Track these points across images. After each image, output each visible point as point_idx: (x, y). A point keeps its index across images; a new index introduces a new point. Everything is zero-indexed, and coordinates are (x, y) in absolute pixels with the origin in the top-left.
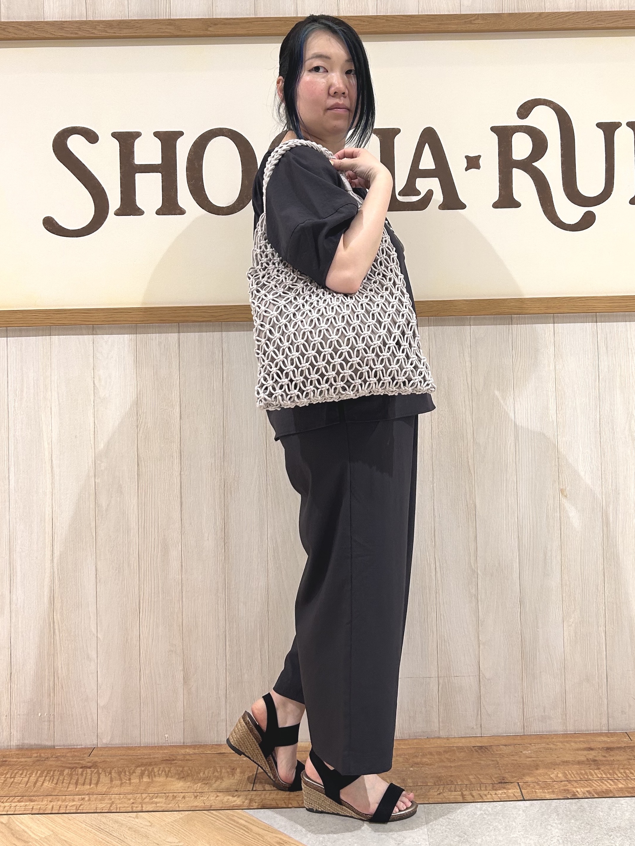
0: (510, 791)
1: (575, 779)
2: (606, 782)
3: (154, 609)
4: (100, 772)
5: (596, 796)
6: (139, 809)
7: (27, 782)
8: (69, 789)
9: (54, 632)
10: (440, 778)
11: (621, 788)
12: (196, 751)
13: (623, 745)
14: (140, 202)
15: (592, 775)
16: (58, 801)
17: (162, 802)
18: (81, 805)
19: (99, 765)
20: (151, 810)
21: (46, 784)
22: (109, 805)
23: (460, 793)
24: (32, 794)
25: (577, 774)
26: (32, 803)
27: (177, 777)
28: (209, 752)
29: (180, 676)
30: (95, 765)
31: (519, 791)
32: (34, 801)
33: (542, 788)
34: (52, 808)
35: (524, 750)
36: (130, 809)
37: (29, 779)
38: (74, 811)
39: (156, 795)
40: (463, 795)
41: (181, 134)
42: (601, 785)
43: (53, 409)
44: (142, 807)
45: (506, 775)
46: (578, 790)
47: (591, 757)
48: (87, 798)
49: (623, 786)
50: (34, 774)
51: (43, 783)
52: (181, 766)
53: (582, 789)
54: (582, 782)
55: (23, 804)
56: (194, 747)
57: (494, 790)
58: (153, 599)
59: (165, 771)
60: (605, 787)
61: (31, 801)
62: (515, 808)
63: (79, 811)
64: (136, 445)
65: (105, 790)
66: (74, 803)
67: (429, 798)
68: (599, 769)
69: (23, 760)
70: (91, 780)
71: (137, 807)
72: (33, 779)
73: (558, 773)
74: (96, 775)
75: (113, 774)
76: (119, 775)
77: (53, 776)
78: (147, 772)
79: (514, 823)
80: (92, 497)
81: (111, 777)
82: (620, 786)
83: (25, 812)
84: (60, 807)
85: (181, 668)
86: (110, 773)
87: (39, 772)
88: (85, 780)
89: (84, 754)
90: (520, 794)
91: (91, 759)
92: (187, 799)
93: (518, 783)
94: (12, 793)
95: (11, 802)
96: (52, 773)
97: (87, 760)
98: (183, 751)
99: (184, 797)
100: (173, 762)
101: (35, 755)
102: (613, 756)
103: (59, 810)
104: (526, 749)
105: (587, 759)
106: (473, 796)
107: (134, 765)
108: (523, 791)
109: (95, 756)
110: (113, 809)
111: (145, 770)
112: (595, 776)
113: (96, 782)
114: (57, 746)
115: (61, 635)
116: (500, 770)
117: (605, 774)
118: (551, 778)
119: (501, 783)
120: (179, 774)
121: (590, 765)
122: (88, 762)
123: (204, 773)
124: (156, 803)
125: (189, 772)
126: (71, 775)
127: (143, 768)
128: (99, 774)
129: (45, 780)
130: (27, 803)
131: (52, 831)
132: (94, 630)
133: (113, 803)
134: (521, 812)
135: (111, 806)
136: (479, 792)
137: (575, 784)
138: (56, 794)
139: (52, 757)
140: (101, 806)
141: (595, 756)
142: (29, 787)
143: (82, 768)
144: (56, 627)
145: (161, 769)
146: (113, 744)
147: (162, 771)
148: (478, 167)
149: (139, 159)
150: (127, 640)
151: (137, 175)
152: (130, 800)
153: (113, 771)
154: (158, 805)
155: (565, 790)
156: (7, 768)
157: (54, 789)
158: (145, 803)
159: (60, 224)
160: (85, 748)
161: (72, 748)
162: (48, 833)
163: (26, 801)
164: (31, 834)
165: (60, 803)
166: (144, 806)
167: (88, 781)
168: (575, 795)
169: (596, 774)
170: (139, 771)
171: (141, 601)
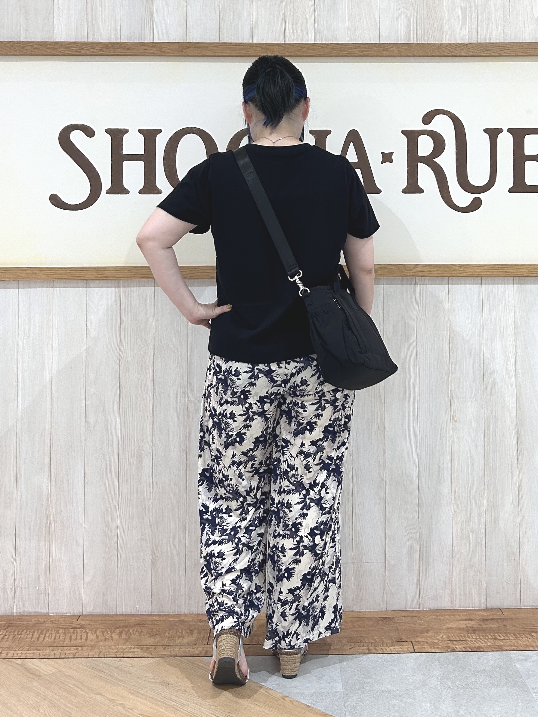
0: (405, 647)
1: (455, 639)
2: (479, 642)
3: (130, 506)
4: (88, 631)
5: (470, 650)
6: (122, 656)
7: (32, 638)
8: (65, 643)
9: (50, 523)
10: (352, 638)
11: (490, 645)
12: (162, 618)
13: (496, 617)
14: (126, 185)
15: (469, 637)
16: (58, 650)
17: (138, 652)
18: (76, 653)
19: (86, 627)
20: (131, 656)
21: (46, 639)
22: (98, 653)
23: (367, 648)
24: (36, 646)
25: (458, 636)
26: (38, 651)
27: (148, 635)
28: (171, 619)
29: (149, 560)
30: (82, 627)
31: (412, 647)
32: (40, 650)
33: (429, 645)
34: (55, 654)
35: (419, 620)
36: (114, 656)
37: (33, 635)
38: (72, 657)
39: (133, 647)
40: (368, 649)
41: (160, 131)
42: (474, 643)
43: (53, 345)
44: (124, 654)
45: (403, 637)
46: (457, 646)
47: (470, 625)
48: (80, 648)
49: (491, 644)
50: (36, 633)
51: (44, 638)
52: (150, 628)
53: (460, 646)
54: (460, 641)
55: (31, 652)
56: (159, 615)
57: (392, 646)
58: (129, 498)
59: (138, 632)
60: (477, 645)
61: (38, 650)
62: (408, 657)
63: (75, 657)
64: (118, 376)
65: (93, 643)
66: (70, 652)
67: (343, 651)
68: (475, 633)
69: (25, 623)
70: (81, 636)
71: (120, 654)
72: (36, 635)
73: (443, 636)
74: (85, 634)
75: (98, 633)
76: (103, 634)
77: (51, 633)
78: (124, 632)
79: (406, 668)
80: (83, 415)
81: (97, 635)
82: (489, 644)
83: (33, 657)
84: (60, 654)
85: (150, 553)
86: (96, 632)
87: (40, 631)
88: (77, 636)
89: (73, 619)
90: (412, 649)
91: (79, 622)
92: (158, 650)
93: (412, 642)
94: (21, 645)
95: (22, 650)
96: (50, 632)
97: (76, 623)
98: (151, 618)
99: (155, 649)
100: (144, 625)
101: (35, 619)
102: (487, 625)
103: (60, 656)
104: (421, 619)
105: (467, 626)
106: (377, 650)
107: (113, 627)
108: (415, 647)
109: (82, 620)
110: (101, 655)
111: (123, 631)
112: (471, 637)
113: (85, 638)
114: (51, 613)
115: (56, 525)
116: (399, 633)
117: (479, 636)
118: (438, 639)
119: (399, 641)
120: (150, 633)
121: (470, 630)
122: (77, 625)
123: (169, 633)
124: (134, 652)
125: (157, 632)
126: (65, 634)
127: (121, 630)
128: (87, 633)
129: (45, 637)
130: (35, 652)
131: (57, 669)
132: (81, 521)
133: (101, 652)
134: (412, 660)
135: (99, 654)
136: (382, 647)
137: (455, 643)
138: (55, 645)
139: (48, 621)
140: (91, 654)
141: (473, 625)
142: (34, 641)
143: (72, 628)
144: (52, 519)
145: (135, 630)
146: (96, 613)
147: (136, 632)
148: (391, 161)
149: (127, 150)
150: (108, 530)
151: (125, 162)
152: (113, 649)
153: (98, 631)
154: (136, 653)
155: (446, 646)
156: (14, 628)
157: (54, 642)
158: (126, 652)
159: (63, 199)
160: (73, 615)
161: (63, 615)
162: (55, 671)
163: (33, 650)
164: (41, 671)
165: (59, 651)
166: (125, 653)
167: (79, 637)
168: (454, 649)
169: (472, 636)
170: (118, 631)
171: (120, 499)
